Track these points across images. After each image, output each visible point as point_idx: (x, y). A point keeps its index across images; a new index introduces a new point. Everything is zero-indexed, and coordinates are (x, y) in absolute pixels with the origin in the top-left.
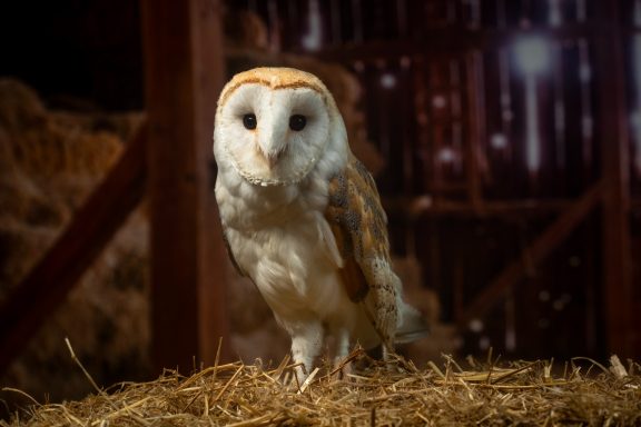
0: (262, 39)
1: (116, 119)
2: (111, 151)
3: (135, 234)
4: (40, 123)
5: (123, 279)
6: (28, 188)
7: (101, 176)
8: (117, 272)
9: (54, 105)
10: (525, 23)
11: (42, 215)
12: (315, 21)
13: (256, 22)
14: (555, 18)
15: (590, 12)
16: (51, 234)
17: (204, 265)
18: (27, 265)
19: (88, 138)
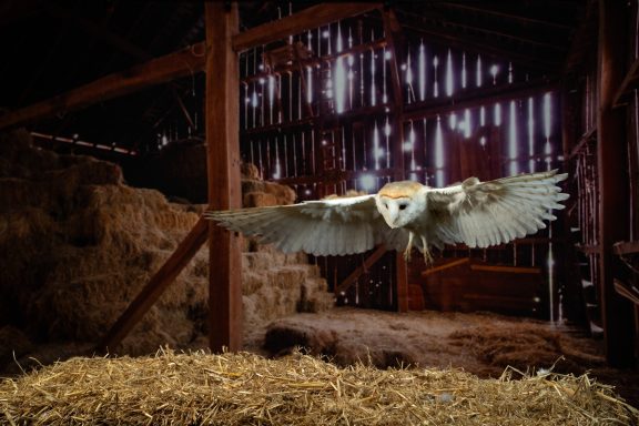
0: (256, 175)
1: (196, 206)
2: (194, 219)
3: (204, 253)
4: (166, 207)
5: (198, 272)
6: (160, 234)
7: (190, 230)
8: (196, 269)
9: (171, 201)
10: (365, 169)
11: (166, 245)
12: (278, 167)
13: (254, 167)
14: (377, 167)
15: (391, 165)
16: (169, 253)
17: (231, 267)
18: (159, 266)
19: (184, 213)
